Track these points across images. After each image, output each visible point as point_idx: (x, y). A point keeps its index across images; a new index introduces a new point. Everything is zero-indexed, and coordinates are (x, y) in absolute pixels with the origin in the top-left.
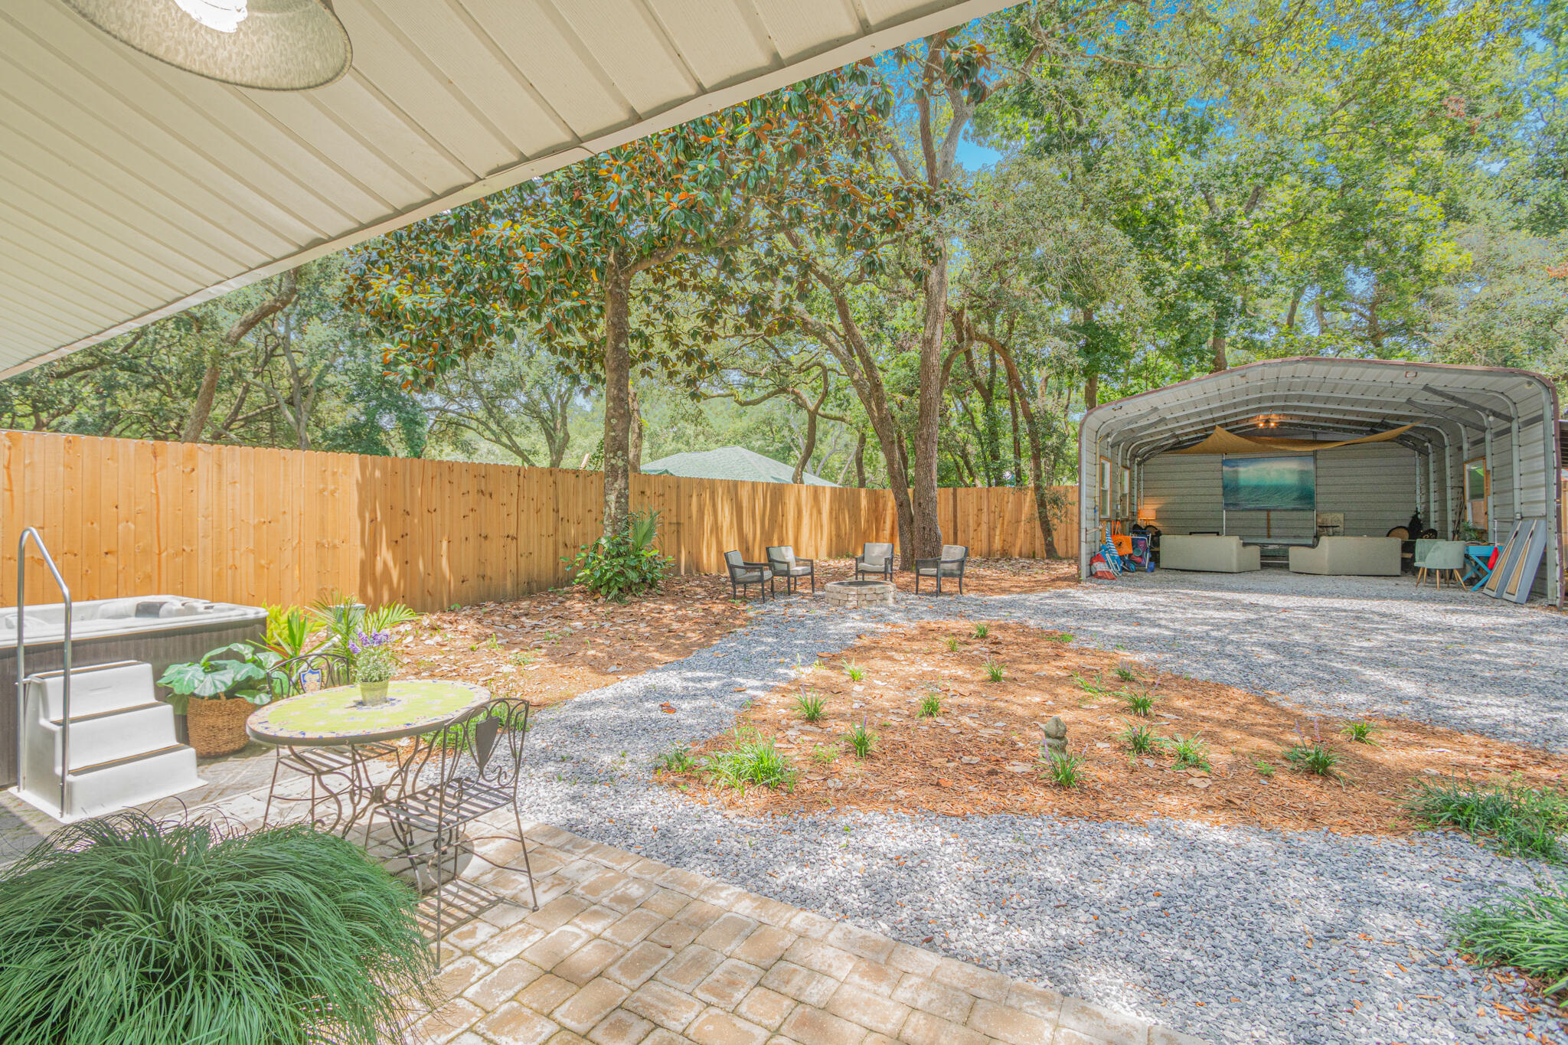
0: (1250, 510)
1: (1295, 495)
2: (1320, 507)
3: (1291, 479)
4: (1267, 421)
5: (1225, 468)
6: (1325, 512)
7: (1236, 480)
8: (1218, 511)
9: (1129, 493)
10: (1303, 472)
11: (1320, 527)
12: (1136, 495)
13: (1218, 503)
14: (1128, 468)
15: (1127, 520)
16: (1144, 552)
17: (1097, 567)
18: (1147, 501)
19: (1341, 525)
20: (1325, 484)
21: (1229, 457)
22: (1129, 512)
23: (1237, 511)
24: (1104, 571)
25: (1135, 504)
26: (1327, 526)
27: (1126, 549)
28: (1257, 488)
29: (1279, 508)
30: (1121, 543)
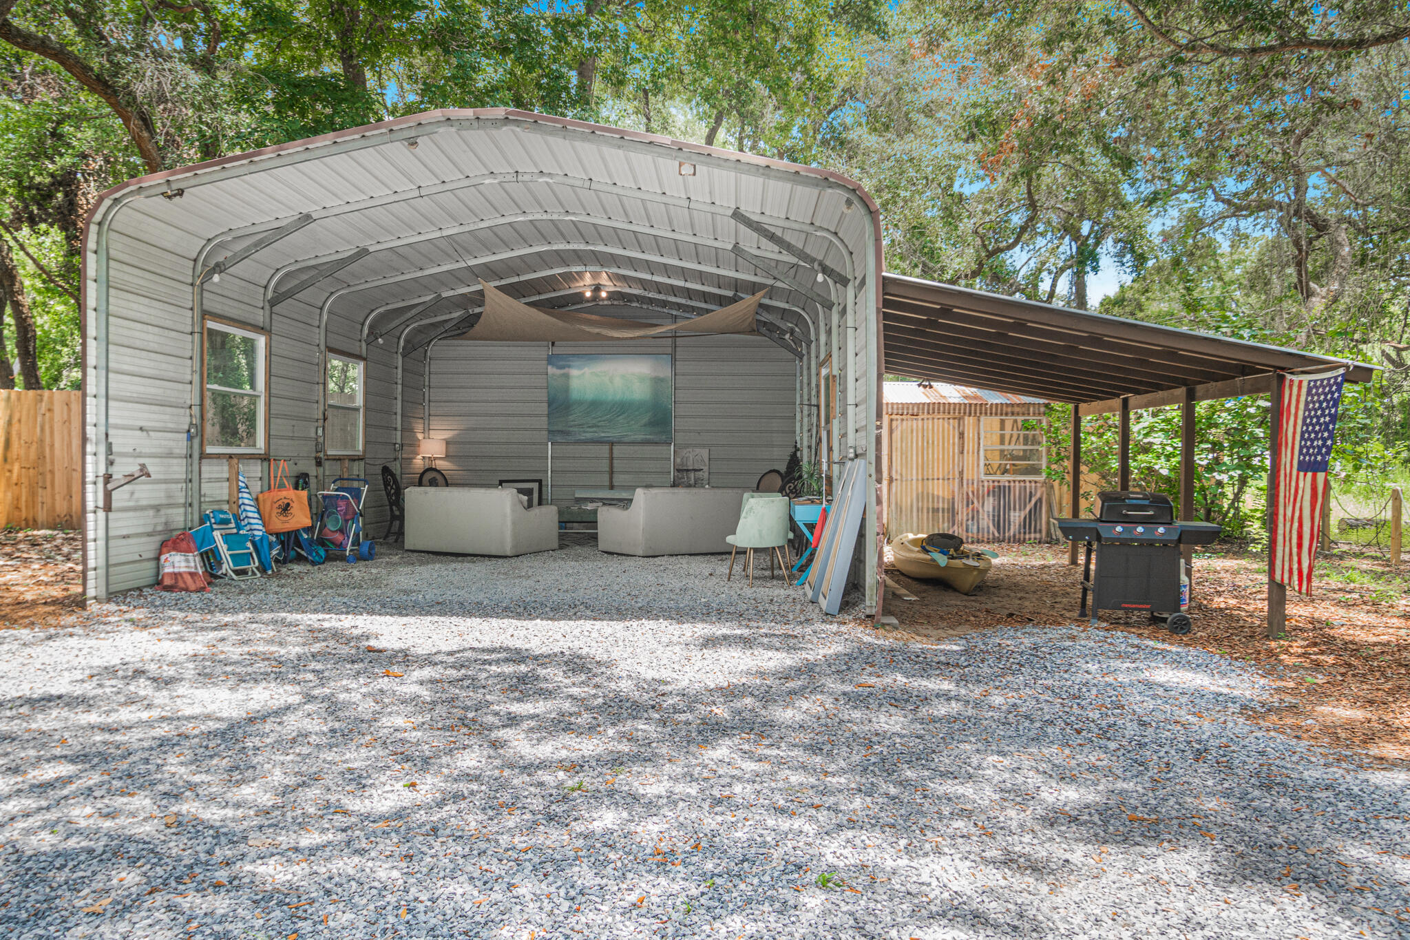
0: (586, 442)
2: (680, 438)
4: (597, 288)
5: (551, 370)
6: (687, 446)
7: (566, 390)
8: (540, 444)
9: (365, 405)
10: (657, 381)
11: (678, 471)
12: (399, 411)
13: (540, 430)
14: (359, 357)
15: (360, 459)
16: (347, 521)
17: (167, 564)
18: (435, 424)
19: (706, 469)
20: (687, 402)
21: (557, 350)
22: (366, 443)
23: (568, 443)
24: (180, 574)
25: (396, 429)
26: (688, 470)
27: (300, 518)
28: (594, 405)
29: (626, 439)
30: (288, 505)
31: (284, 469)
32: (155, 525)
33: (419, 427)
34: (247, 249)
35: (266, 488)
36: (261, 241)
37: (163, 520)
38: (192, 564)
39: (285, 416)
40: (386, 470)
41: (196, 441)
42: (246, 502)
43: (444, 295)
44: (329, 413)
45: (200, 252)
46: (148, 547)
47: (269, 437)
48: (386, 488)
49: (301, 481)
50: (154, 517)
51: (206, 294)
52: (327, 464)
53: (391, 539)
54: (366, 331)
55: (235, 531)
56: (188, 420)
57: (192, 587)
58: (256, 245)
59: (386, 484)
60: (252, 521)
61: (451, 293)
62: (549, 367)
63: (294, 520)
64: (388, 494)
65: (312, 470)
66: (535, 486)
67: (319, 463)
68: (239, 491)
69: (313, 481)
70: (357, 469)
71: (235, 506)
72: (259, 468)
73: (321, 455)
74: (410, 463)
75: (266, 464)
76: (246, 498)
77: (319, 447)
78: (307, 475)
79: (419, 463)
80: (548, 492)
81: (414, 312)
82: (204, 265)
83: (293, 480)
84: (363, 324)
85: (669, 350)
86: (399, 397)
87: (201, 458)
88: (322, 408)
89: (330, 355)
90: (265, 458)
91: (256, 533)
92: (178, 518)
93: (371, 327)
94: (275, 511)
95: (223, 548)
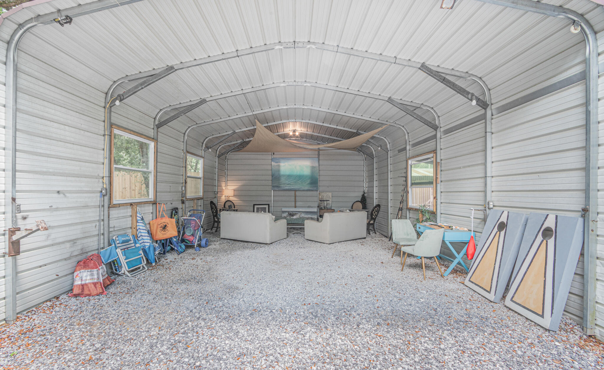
1: (309, 181)
2: (321, 189)
3: (307, 172)
4: (294, 131)
5: (273, 163)
6: (323, 192)
7: (279, 171)
8: (269, 191)
9: (204, 177)
10: (313, 168)
11: (320, 201)
12: (217, 179)
13: (268, 186)
14: (201, 157)
15: (201, 199)
16: (195, 230)
17: (78, 278)
18: (229, 183)
19: (331, 200)
20: (323, 175)
21: (275, 156)
22: (204, 192)
23: (279, 191)
24: (86, 284)
25: (215, 186)
26: (324, 201)
27: (172, 232)
28: (289, 176)
29: (301, 189)
30: (166, 226)
31: (164, 208)
32: (72, 252)
33: (223, 184)
34: (136, 87)
35: (155, 217)
36: (144, 82)
37: (80, 247)
38: (96, 277)
39: (166, 182)
40: (212, 203)
41: (106, 198)
42: (141, 227)
43: (236, 131)
44: (188, 180)
45: (109, 89)
46: (65, 268)
47: (156, 192)
48: (212, 210)
49: (174, 212)
50: (71, 247)
51: (112, 114)
52: (187, 203)
53: (214, 230)
54: (204, 146)
55: (133, 245)
56: (101, 185)
57: (95, 292)
58: (141, 84)
59: (212, 208)
60: (144, 238)
61: (240, 130)
62: (272, 162)
63: (169, 233)
64: (213, 212)
65: (179, 206)
66: (267, 206)
67: (183, 202)
68: (137, 222)
69: (180, 212)
70: (200, 202)
71: (135, 230)
72: (151, 208)
73: (184, 199)
74: (220, 198)
75: (154, 205)
76: (141, 225)
77: (183, 195)
78: (177, 208)
79: (223, 199)
80: (272, 209)
81: (224, 138)
82: (111, 97)
83: (170, 212)
84: (203, 143)
85: (317, 156)
86: (217, 173)
87: (109, 207)
88: (184, 178)
89: (188, 154)
90: (154, 203)
91: (146, 244)
92: (92, 244)
93: (206, 145)
94: (159, 229)
95: (122, 258)
